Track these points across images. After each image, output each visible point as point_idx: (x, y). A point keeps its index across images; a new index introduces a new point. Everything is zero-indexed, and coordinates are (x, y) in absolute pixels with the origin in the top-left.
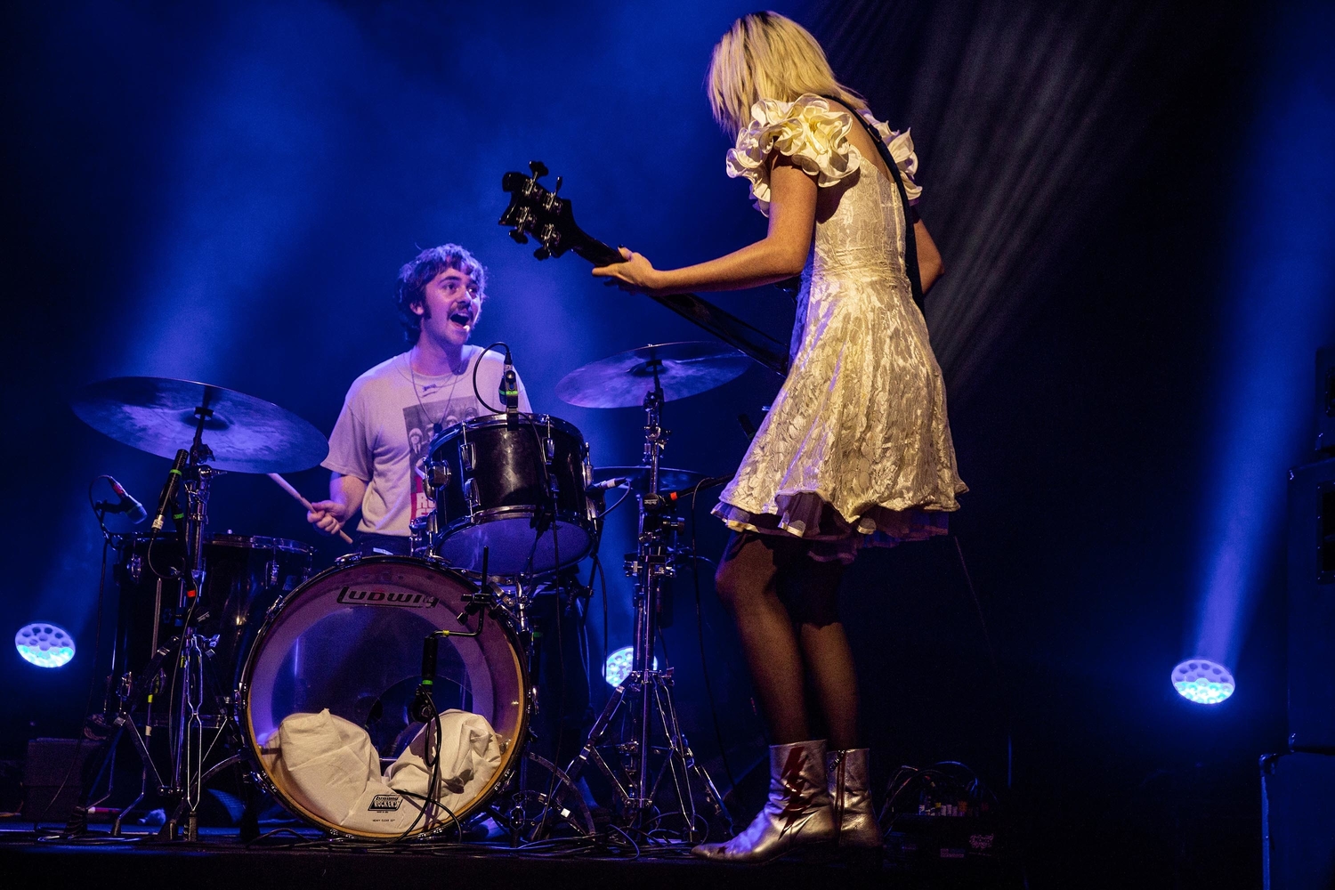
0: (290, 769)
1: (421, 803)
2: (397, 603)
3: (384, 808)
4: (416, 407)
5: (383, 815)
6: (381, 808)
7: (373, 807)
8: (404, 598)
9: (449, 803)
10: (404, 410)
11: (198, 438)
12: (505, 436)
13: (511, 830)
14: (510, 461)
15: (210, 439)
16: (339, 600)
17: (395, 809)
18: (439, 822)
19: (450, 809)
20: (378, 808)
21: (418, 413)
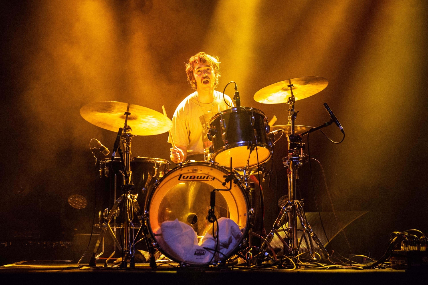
0: (166, 241)
1: (213, 252)
2: (200, 179)
3: (200, 254)
4: (203, 116)
5: (199, 257)
6: (199, 254)
7: (195, 254)
8: (202, 178)
9: (223, 251)
10: (200, 117)
11: (126, 124)
12: (236, 116)
13: (247, 261)
14: (239, 125)
15: (130, 123)
16: (179, 179)
17: (203, 254)
18: (220, 258)
19: (224, 253)
20: (197, 254)
21: (204, 118)
